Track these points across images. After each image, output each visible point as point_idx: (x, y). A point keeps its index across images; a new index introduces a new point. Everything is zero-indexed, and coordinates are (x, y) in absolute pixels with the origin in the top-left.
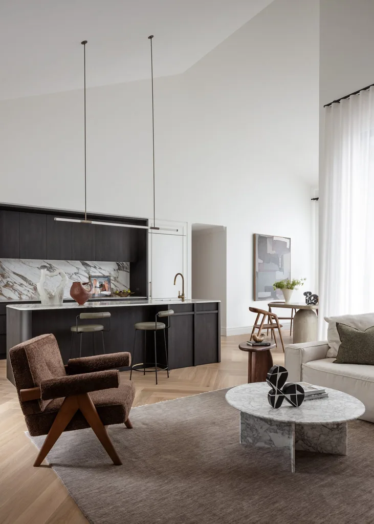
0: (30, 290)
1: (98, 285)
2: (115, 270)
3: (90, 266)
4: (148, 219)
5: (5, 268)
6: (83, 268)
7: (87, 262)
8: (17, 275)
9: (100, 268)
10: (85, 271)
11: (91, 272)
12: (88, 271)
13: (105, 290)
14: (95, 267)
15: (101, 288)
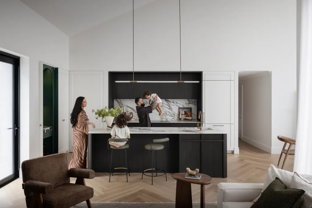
0: (135, 115)
1: (183, 113)
2: (186, 104)
3: (170, 102)
4: (202, 72)
5: (123, 104)
6: (166, 103)
7: (169, 100)
8: (129, 107)
9: (177, 103)
10: (167, 104)
11: (170, 105)
12: (169, 105)
13: (188, 117)
14: (173, 102)
15: (185, 115)
